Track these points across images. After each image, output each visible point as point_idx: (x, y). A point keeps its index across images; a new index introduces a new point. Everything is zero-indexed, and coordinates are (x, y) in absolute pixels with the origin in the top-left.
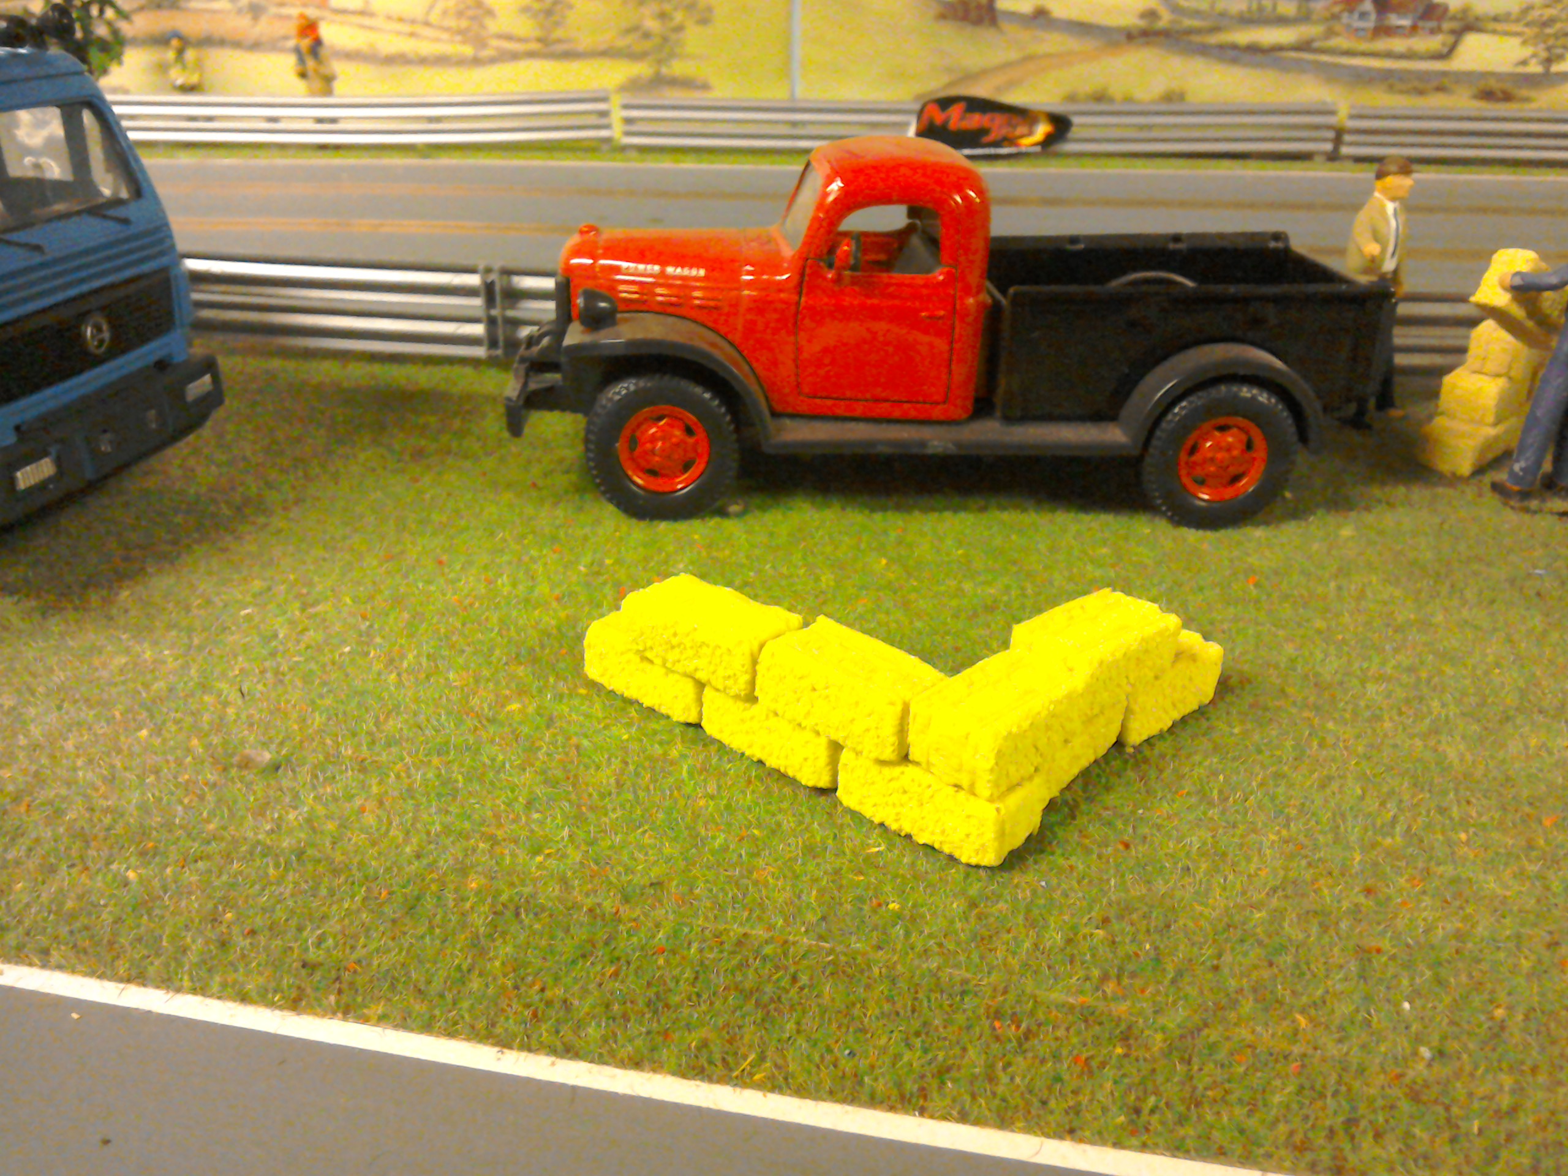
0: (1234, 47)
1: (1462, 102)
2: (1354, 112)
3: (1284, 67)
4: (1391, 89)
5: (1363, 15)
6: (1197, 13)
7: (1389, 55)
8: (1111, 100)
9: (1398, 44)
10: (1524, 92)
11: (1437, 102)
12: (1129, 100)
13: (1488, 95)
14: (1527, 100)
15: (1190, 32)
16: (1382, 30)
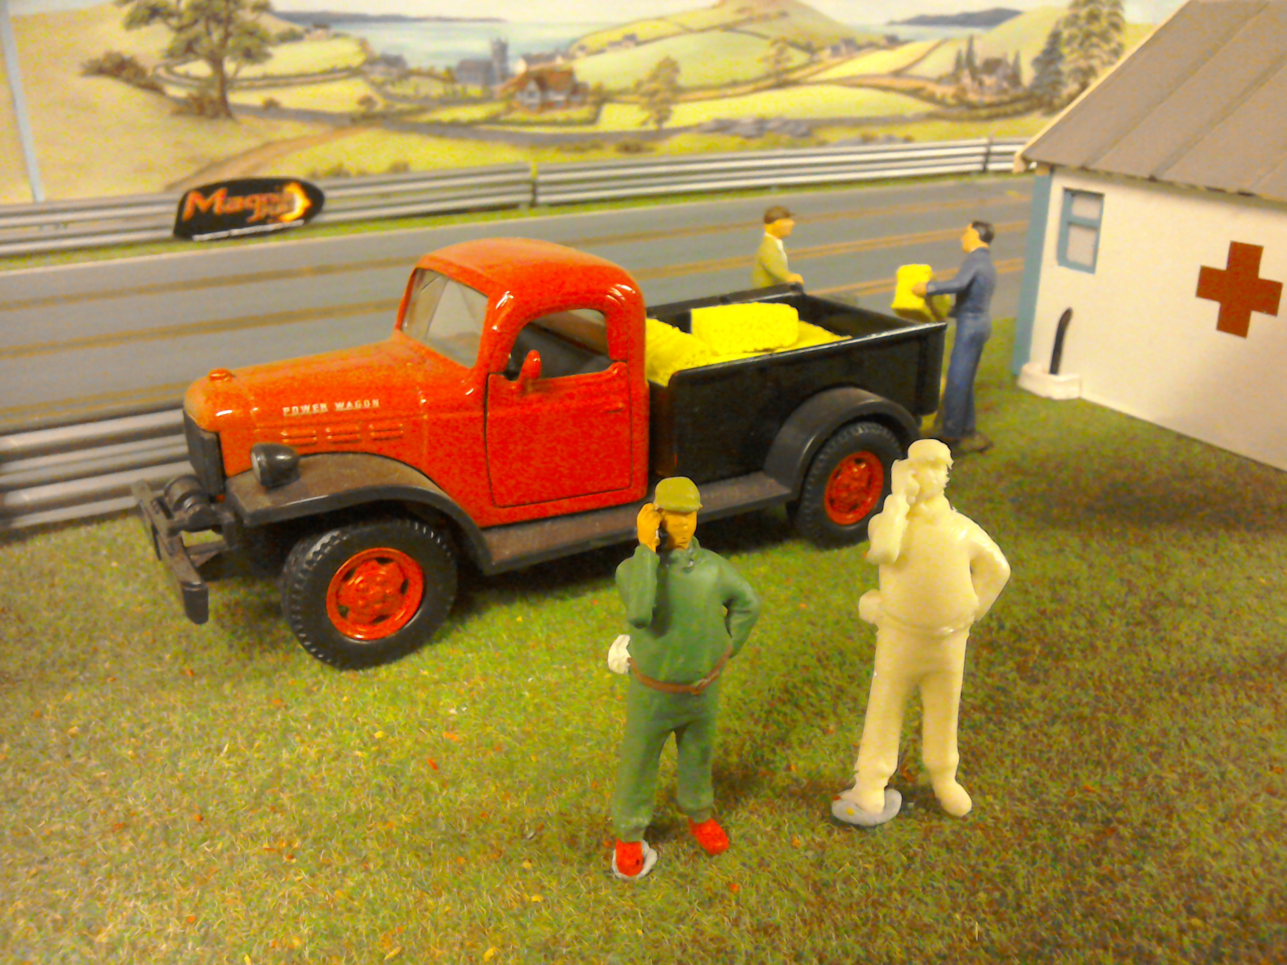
0: (439, 124)
1: (610, 155)
2: (542, 168)
3: (482, 137)
4: (561, 149)
5: (531, 94)
6: (405, 98)
7: (554, 123)
8: (347, 175)
9: (559, 115)
10: (649, 145)
11: (594, 157)
12: (363, 174)
13: (627, 149)
14: (651, 150)
15: (402, 113)
16: (547, 105)
